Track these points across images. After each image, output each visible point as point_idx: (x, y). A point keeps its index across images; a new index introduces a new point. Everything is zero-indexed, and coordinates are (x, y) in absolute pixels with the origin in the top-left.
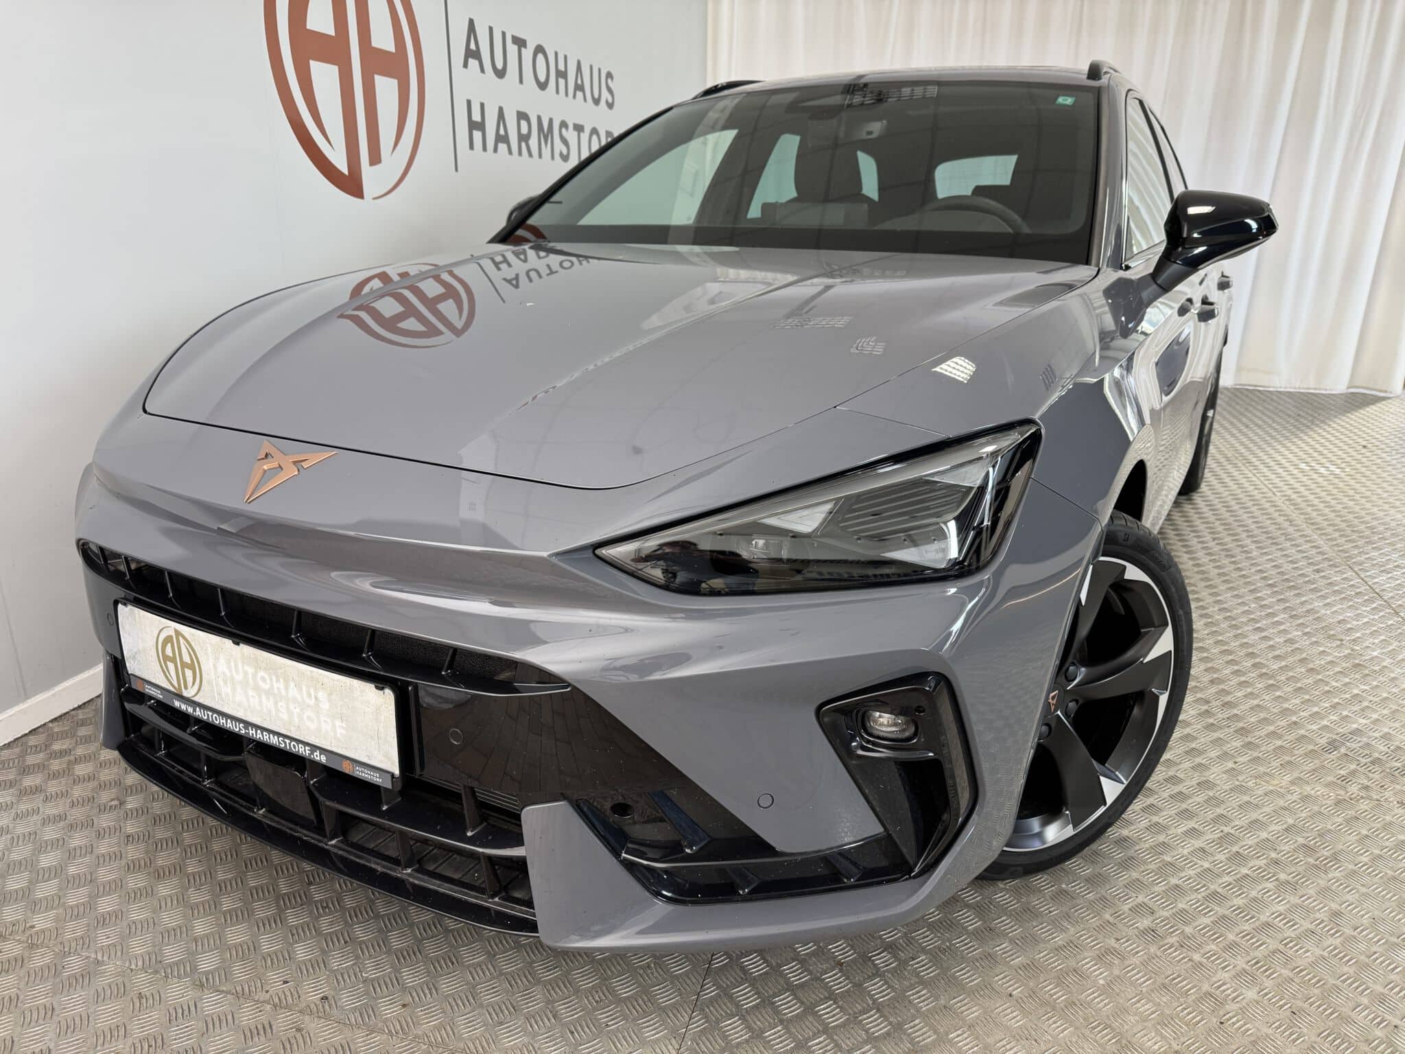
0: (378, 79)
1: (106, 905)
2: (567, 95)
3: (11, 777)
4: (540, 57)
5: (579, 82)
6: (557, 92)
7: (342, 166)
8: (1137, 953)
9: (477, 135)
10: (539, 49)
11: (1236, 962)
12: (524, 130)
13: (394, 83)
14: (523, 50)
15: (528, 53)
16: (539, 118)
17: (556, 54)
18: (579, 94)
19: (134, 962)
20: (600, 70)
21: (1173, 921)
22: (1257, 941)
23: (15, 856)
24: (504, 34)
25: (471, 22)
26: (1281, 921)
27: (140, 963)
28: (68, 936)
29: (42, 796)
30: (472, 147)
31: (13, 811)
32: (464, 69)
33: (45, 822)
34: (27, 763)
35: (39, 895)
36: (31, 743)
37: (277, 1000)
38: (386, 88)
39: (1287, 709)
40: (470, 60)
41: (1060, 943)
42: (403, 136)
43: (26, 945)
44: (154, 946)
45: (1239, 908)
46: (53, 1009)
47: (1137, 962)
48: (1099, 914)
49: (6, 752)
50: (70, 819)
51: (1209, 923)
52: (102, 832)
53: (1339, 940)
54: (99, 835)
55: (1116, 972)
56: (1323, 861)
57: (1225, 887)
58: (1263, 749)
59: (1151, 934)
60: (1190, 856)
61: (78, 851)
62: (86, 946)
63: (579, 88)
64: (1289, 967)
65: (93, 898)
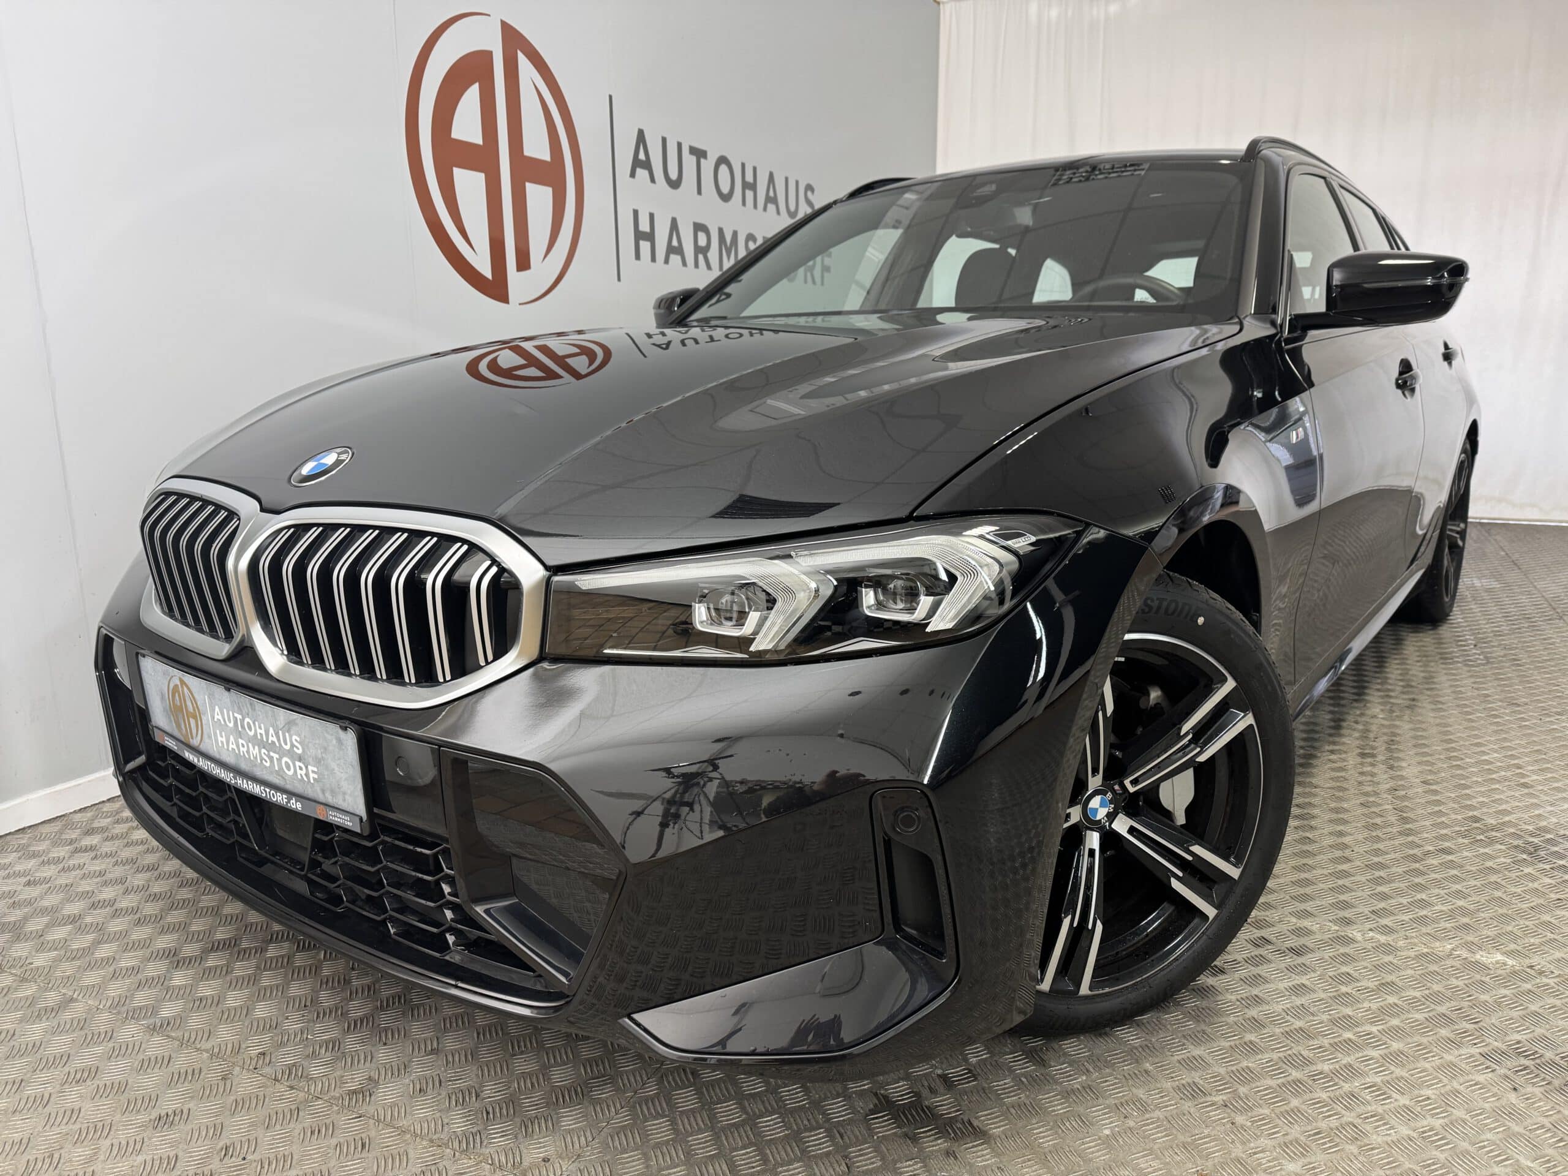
0: (530, 187)
1: (104, 951)
2: (755, 206)
3: (73, 836)
4: (723, 168)
5: (771, 194)
6: (744, 203)
7: (486, 270)
8: (1167, 1106)
9: (645, 246)
10: (723, 160)
11: (1289, 1130)
12: (702, 241)
13: (549, 191)
14: (702, 160)
15: (708, 165)
16: (721, 231)
17: (743, 165)
18: (771, 207)
19: (104, 1002)
20: (797, 182)
21: (1228, 1078)
22: (1328, 1111)
23: (46, 903)
24: (679, 145)
25: (641, 133)
26: (1373, 1091)
27: (108, 1004)
28: (58, 974)
29: (93, 854)
30: (638, 257)
31: (61, 866)
32: (631, 179)
33: (84, 877)
34: (96, 825)
35: (50, 937)
36: (105, 809)
37: (216, 1050)
38: (539, 197)
39: (1490, 868)
40: (639, 171)
41: (1075, 1086)
42: (557, 244)
43: (18, 978)
44: (129, 991)
45: (1321, 1073)
46: (14, 1034)
47: (1161, 1117)
48: (1138, 1062)
49: (79, 815)
50: (109, 876)
51: (1274, 1086)
52: (130, 889)
53: (1441, 1121)
54: (126, 892)
55: (1131, 1123)
56: (1461, 1033)
57: (1314, 1049)
58: (1436, 908)
59: (1194, 1092)
60: (1284, 1014)
61: (101, 904)
62: (68, 985)
63: (771, 200)
64: (1359, 1143)
65: (98, 943)
